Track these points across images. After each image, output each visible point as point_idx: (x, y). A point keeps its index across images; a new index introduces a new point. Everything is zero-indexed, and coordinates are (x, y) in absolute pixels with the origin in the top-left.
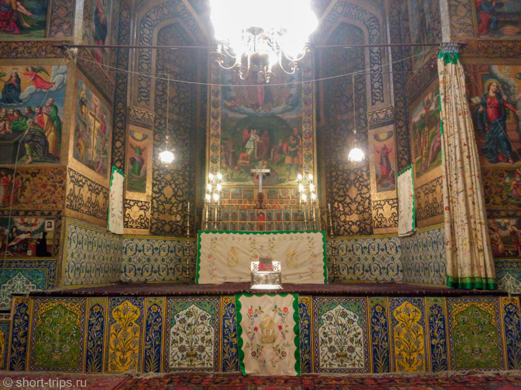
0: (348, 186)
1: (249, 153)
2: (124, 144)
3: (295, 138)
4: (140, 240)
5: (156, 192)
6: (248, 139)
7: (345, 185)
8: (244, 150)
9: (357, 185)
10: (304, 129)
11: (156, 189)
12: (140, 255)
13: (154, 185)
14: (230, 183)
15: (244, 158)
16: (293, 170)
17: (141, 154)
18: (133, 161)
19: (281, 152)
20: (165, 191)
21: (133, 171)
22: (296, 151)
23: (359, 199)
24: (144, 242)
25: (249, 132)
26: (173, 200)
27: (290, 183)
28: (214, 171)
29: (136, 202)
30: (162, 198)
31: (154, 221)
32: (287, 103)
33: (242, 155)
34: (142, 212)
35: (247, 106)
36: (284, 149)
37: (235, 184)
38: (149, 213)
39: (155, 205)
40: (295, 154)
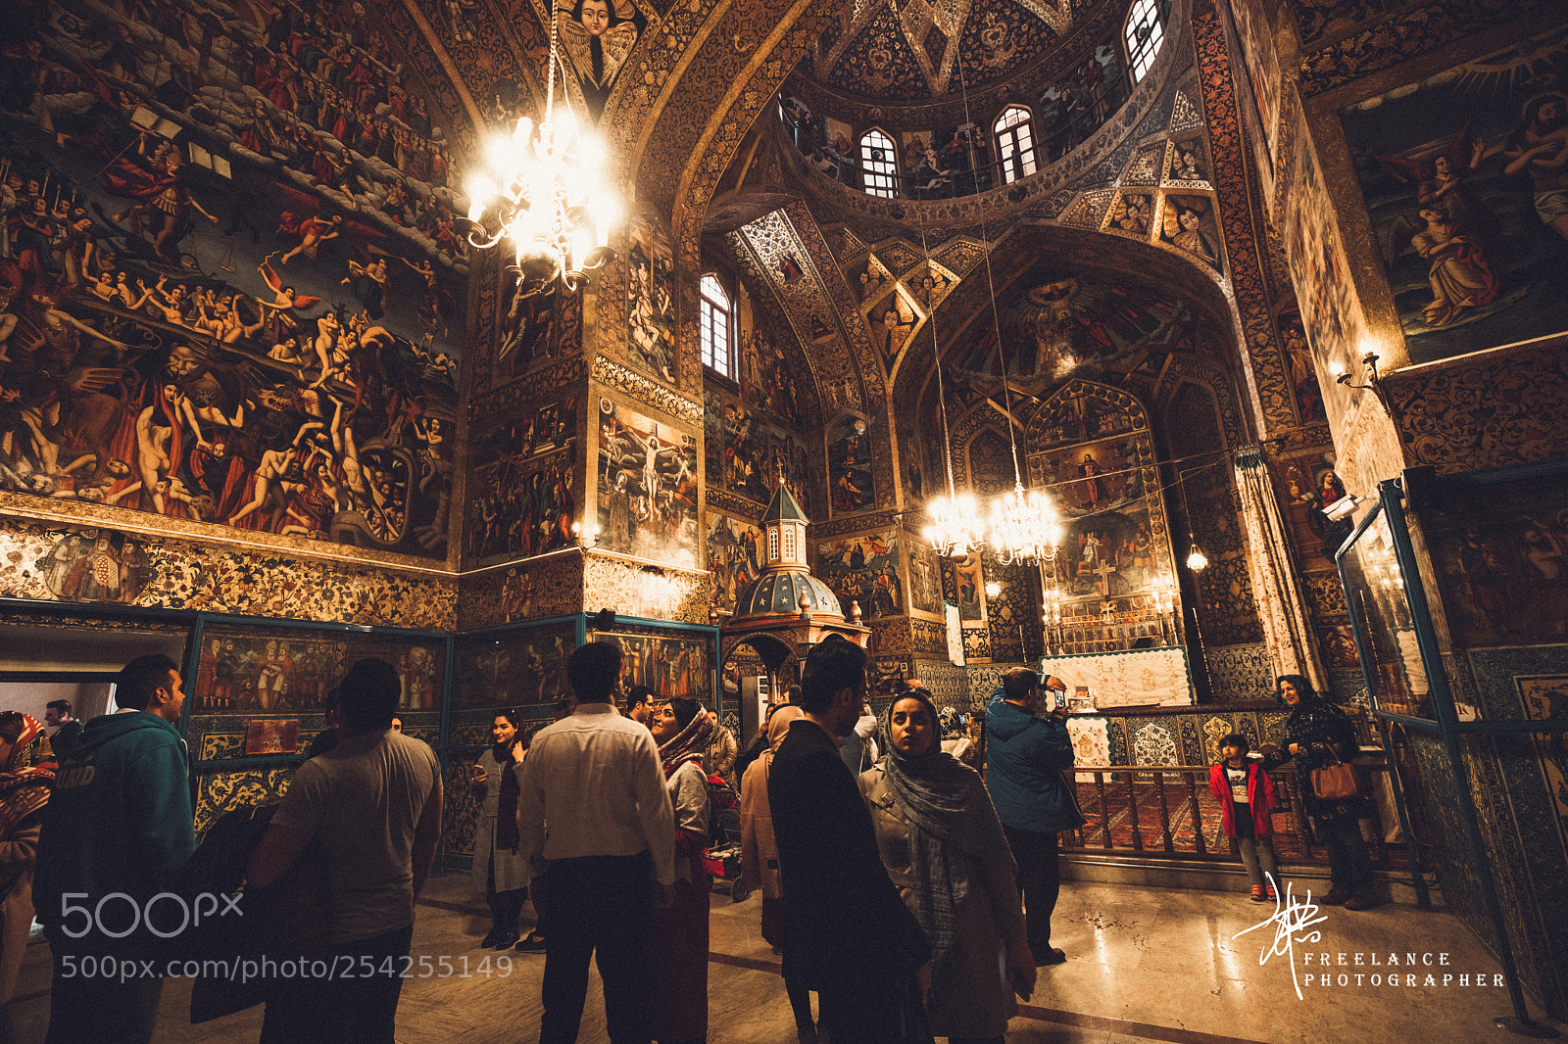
0: (1228, 581)
1: (1089, 560)
2: (952, 573)
3: (1143, 534)
4: (984, 669)
5: (993, 616)
6: (1084, 545)
7: (1224, 579)
8: (1083, 558)
9: (1239, 579)
10: (1152, 522)
11: (991, 613)
12: (987, 684)
13: (989, 609)
14: (1072, 598)
15: (1084, 567)
16: (1145, 572)
17: (970, 580)
18: (964, 589)
19: (1127, 553)
20: (1002, 613)
21: (965, 599)
22: (1147, 550)
23: (1243, 596)
24: (988, 670)
25: (1086, 536)
26: (1013, 621)
27: (1144, 589)
28: (1050, 586)
29: (974, 630)
30: (1000, 621)
31: (995, 647)
32: (1126, 495)
33: (1081, 563)
34: (981, 640)
35: (1078, 508)
36: (1131, 550)
37: (1078, 597)
38: (988, 640)
39: (994, 629)
40: (1146, 554)
